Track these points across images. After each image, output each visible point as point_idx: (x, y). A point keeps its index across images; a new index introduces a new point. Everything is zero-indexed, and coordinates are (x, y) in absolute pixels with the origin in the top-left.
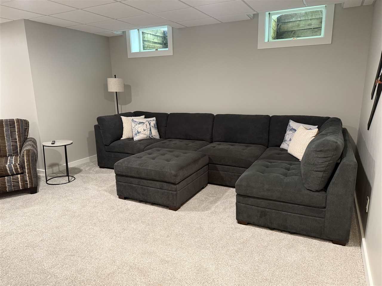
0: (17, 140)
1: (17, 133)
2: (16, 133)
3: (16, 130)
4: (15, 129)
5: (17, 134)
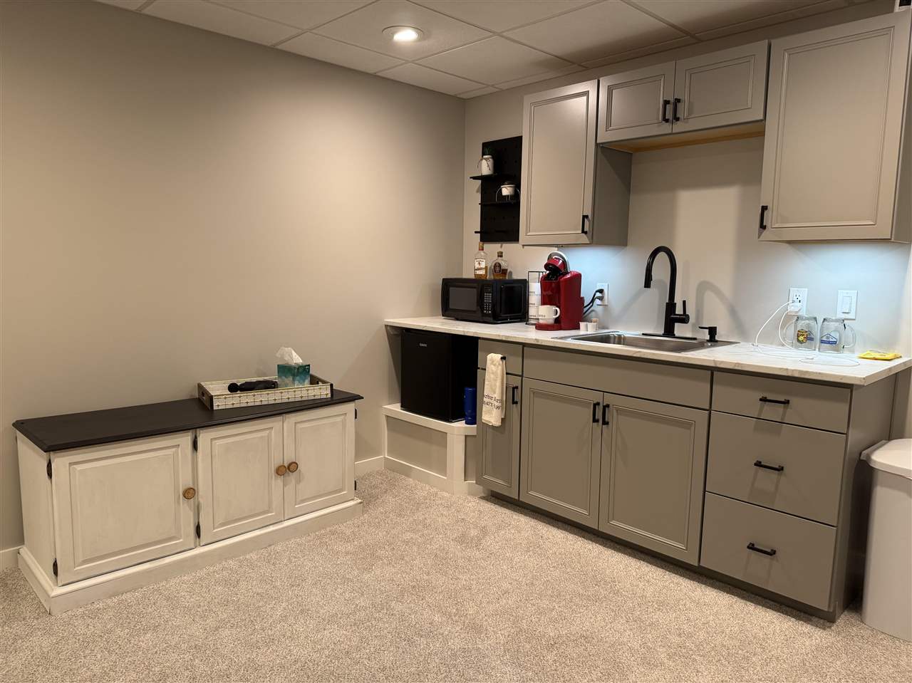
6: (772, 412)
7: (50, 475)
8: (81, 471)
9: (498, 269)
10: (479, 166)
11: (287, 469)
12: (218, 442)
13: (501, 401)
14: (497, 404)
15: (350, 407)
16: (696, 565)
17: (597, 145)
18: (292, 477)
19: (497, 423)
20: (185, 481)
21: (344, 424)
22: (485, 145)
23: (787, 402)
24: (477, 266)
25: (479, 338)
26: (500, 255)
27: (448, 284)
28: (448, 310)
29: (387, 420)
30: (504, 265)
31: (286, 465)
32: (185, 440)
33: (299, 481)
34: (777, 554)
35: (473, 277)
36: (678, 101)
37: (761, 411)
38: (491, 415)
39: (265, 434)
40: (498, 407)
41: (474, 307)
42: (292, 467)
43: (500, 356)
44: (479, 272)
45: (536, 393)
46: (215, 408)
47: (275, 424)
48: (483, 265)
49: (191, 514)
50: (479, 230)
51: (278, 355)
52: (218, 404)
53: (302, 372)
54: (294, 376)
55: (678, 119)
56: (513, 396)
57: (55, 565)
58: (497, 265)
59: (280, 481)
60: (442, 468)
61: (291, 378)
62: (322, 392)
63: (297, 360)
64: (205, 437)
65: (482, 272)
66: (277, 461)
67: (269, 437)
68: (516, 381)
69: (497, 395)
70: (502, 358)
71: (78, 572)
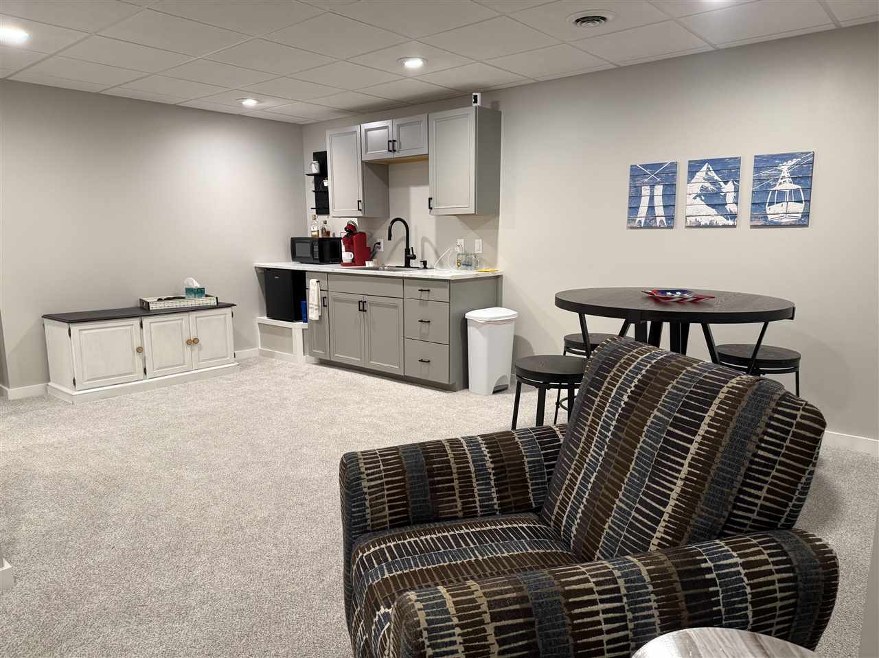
0: (669, 509)
1: (690, 465)
2: (686, 463)
3: (693, 448)
4: (691, 442)
5: (682, 475)
6: (425, 296)
7: (70, 335)
8: (85, 334)
9: (324, 231)
10: (311, 168)
11: (193, 342)
12: (153, 325)
13: (318, 306)
14: (317, 307)
15: (228, 310)
16: (403, 374)
17: (362, 162)
18: (196, 347)
19: (317, 318)
20: (137, 344)
21: (225, 320)
22: (315, 154)
23: (429, 291)
24: (312, 230)
25: (306, 271)
26: (325, 223)
27: (294, 242)
28: (295, 257)
29: (259, 327)
30: (327, 229)
31: (192, 339)
32: (136, 322)
33: (200, 349)
34: (431, 362)
35: (310, 236)
36: (395, 141)
37: (421, 296)
38: (313, 314)
39: (179, 321)
40: (316, 309)
41: (309, 255)
42: (196, 341)
43: (316, 280)
44: (314, 234)
45: (335, 300)
46: (151, 309)
47: (184, 316)
48: (316, 229)
49: (141, 361)
50: (315, 207)
51: (185, 282)
52: (152, 307)
53: (200, 292)
54: (195, 294)
55: (395, 151)
56: (324, 302)
57: (74, 380)
58: (323, 229)
59: (189, 348)
60: (291, 350)
61: (193, 295)
62: (213, 302)
63: (196, 285)
64: (146, 321)
65: (316, 233)
66: (186, 337)
67: (181, 324)
68: (325, 294)
69: (316, 303)
70: (317, 282)
71: (85, 386)
